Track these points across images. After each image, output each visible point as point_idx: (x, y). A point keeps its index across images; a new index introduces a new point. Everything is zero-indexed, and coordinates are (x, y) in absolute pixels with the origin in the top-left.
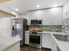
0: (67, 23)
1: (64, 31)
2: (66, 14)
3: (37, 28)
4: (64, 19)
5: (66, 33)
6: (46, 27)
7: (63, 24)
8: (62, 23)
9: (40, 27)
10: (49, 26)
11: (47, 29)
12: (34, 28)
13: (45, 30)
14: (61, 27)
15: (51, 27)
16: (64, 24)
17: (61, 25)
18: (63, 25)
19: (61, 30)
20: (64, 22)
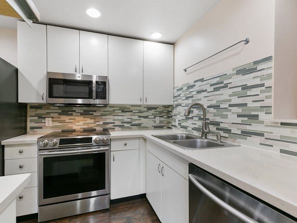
0: (187, 98)
1: (179, 124)
2: (185, 70)
3: (81, 118)
4: (180, 86)
5: (185, 128)
6: (123, 111)
7: (176, 103)
8: (174, 97)
9: (95, 114)
10: (132, 108)
11: (126, 120)
12: (66, 118)
13: (120, 126)
14: (169, 112)
15: (140, 112)
16: (180, 101)
17: (169, 106)
18: (177, 106)
19: (169, 123)
20: (179, 96)
